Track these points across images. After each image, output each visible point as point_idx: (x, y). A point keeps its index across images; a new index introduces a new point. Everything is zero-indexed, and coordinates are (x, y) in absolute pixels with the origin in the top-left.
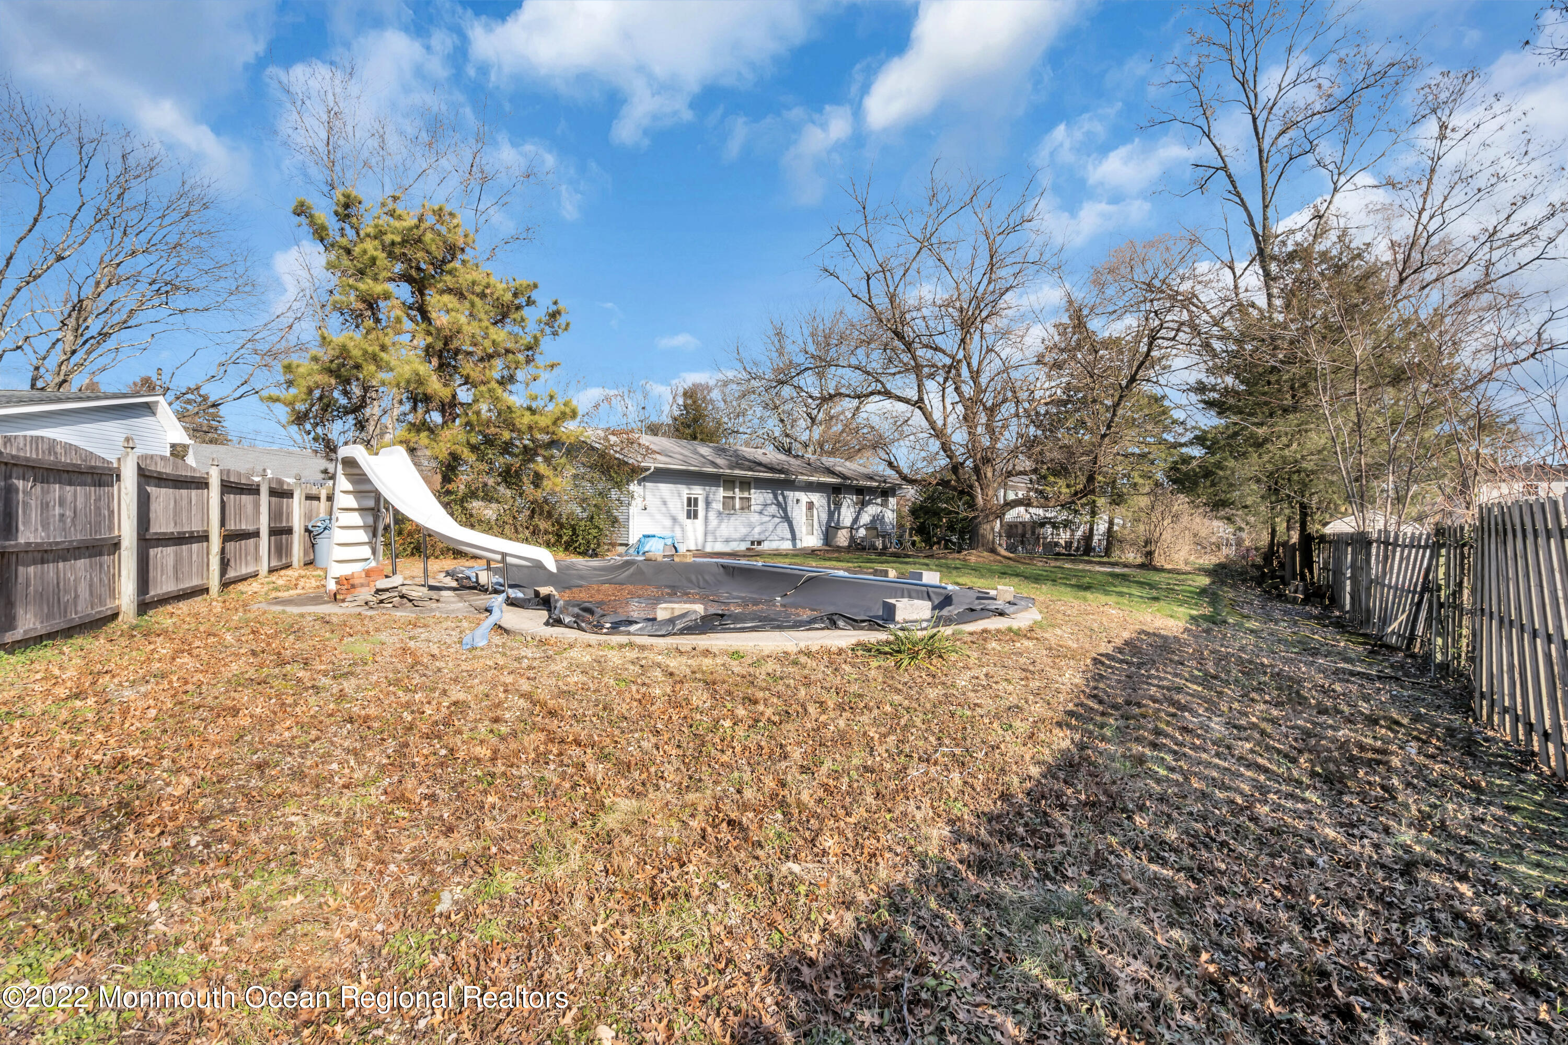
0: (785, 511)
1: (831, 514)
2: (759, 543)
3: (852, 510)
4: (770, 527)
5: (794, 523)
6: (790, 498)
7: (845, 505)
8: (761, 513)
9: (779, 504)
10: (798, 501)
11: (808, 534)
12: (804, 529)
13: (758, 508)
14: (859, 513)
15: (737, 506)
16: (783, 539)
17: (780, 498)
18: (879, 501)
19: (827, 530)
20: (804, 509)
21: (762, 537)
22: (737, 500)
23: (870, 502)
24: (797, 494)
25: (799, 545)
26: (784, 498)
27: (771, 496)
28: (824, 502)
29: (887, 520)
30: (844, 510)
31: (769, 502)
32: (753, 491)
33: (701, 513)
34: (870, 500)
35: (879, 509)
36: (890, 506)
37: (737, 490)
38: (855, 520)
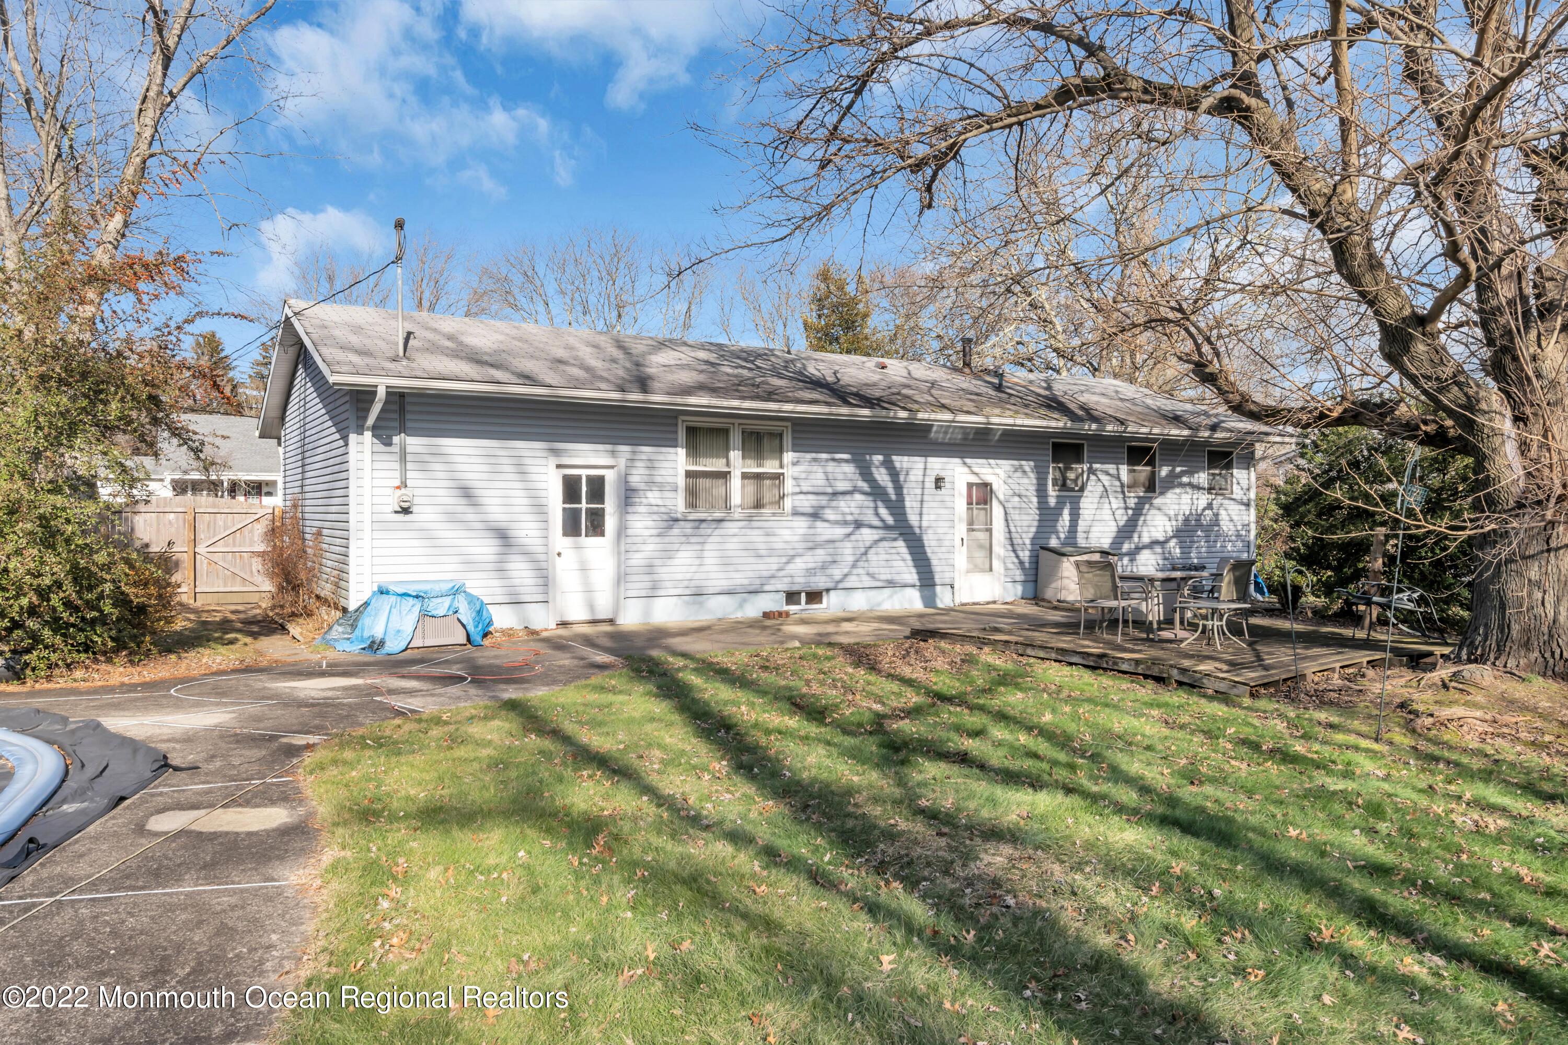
0: (897, 508)
1: (1047, 516)
2: (814, 596)
3: (1116, 503)
4: (848, 552)
5: (929, 540)
6: (916, 475)
7: (1093, 490)
8: (815, 515)
9: (877, 492)
10: (939, 482)
11: (975, 568)
12: (961, 559)
13: (807, 503)
14: (1138, 511)
15: (736, 498)
16: (891, 584)
17: (882, 476)
18: (1202, 478)
19: (1035, 560)
20: (961, 504)
21: (820, 582)
22: (736, 482)
23: (1171, 482)
24: (937, 464)
25: (944, 599)
26: (894, 474)
27: (849, 469)
28: (1028, 484)
29: (1226, 526)
30: (1088, 503)
31: (842, 486)
32: (789, 456)
33: (610, 523)
34: (1172, 476)
35: (1203, 500)
36: (1238, 493)
37: (735, 455)
38: (1127, 530)
